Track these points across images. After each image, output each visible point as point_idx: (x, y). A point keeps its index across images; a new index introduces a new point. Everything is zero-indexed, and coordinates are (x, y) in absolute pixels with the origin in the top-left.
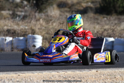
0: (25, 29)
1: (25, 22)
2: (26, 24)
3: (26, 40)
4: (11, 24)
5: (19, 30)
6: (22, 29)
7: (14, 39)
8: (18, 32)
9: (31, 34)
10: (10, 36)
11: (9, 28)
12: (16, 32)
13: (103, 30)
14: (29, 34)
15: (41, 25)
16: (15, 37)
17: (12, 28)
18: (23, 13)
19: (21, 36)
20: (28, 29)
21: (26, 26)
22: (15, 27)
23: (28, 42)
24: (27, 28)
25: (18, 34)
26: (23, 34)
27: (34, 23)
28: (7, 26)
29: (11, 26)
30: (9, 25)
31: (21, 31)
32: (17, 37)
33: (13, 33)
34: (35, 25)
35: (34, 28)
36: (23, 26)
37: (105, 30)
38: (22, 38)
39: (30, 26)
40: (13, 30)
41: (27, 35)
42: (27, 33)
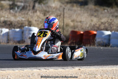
0: (22, 21)
1: (22, 13)
2: (23, 16)
3: (23, 32)
4: (8, 15)
5: (15, 22)
6: (19, 21)
7: (10, 31)
8: (14, 24)
9: (28, 26)
10: (7, 28)
11: (6, 19)
12: (13, 24)
13: (100, 23)
14: (26, 26)
15: (38, 17)
16: (12, 29)
17: (9, 19)
18: (22, 4)
19: (17, 28)
20: (24, 21)
21: (23, 18)
22: (12, 19)
23: (24, 33)
24: (23, 19)
25: (15, 25)
26: (19, 25)
27: (31, 14)
28: (4, 17)
29: (7, 18)
30: (6, 16)
31: (17, 22)
32: (13, 29)
33: (9, 25)
34: (32, 17)
35: (30, 20)
36: (20, 18)
37: (102, 23)
38: (18, 30)
39: (27, 18)
40: (9, 21)
41: (23, 27)
42: (24, 25)
